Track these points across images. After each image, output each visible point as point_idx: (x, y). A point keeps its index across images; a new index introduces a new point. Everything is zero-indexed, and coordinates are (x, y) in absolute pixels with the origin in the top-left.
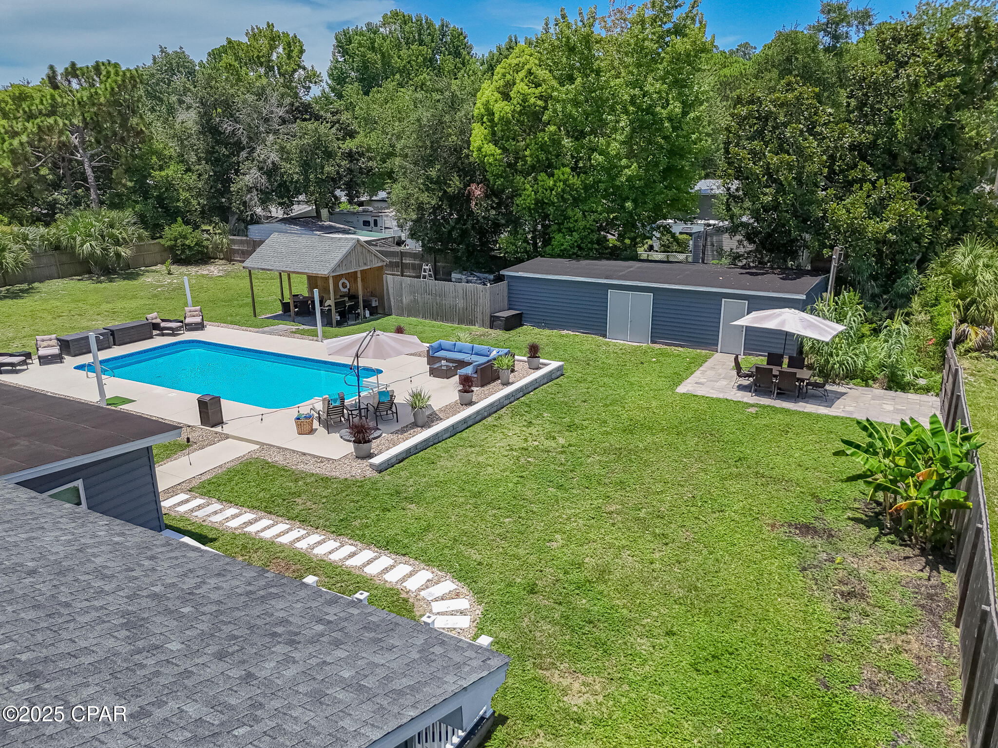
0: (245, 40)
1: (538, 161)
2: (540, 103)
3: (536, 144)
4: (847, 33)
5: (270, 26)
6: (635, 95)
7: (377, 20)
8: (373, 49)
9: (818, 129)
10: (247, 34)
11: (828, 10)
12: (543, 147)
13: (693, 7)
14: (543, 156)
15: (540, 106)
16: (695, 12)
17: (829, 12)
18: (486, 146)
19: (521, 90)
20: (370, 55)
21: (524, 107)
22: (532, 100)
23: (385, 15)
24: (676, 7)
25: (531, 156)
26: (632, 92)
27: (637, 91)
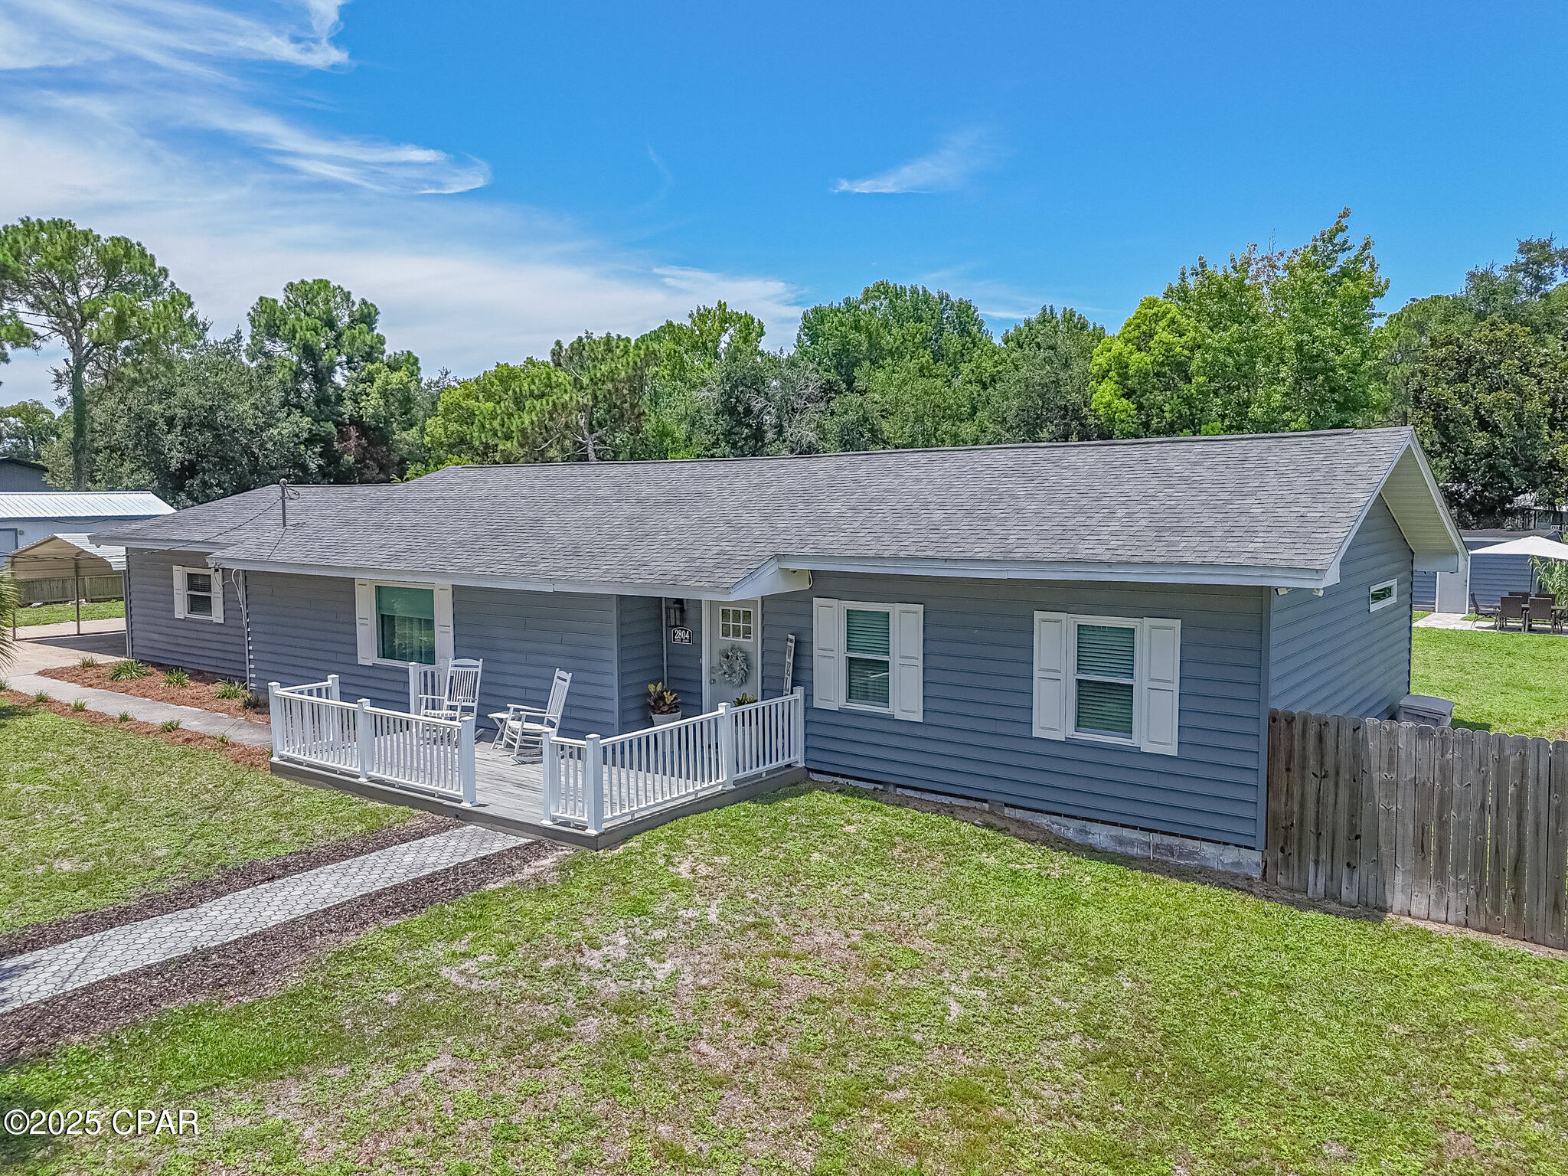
0: (688, 323)
1: (1180, 416)
2: (1186, 352)
3: (1178, 398)
4: (1552, 274)
5: (722, 306)
6: (1302, 341)
7: (857, 295)
8: (857, 328)
9: (1533, 370)
10: (690, 316)
11: (1526, 248)
12: (1188, 401)
13: (1364, 250)
14: (1186, 411)
15: (1185, 356)
16: (1365, 254)
17: (1530, 250)
18: (1116, 401)
19: (1164, 340)
20: (853, 335)
21: (1167, 357)
22: (1178, 349)
23: (867, 290)
24: (1344, 250)
25: (1172, 411)
26: (1299, 337)
27: (1305, 337)
